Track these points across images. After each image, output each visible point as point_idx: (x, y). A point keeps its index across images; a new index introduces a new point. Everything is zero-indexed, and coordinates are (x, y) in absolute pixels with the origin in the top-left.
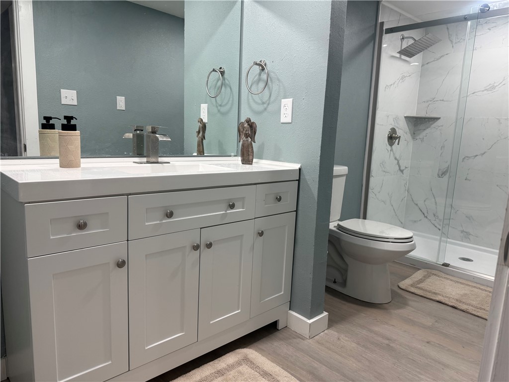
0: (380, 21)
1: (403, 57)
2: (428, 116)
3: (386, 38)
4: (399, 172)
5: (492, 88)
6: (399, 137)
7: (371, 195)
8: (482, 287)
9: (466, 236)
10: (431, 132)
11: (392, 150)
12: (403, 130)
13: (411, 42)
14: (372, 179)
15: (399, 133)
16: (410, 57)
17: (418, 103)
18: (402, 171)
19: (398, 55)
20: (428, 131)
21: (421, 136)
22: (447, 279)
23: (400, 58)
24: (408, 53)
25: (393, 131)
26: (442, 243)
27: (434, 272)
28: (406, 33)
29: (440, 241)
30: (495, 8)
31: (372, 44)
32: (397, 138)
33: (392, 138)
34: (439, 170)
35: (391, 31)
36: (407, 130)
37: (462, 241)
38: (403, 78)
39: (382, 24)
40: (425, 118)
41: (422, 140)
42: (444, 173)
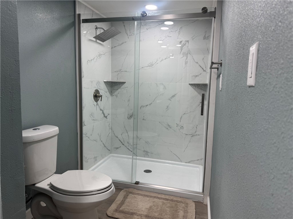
0: (77, 13)
1: (98, 41)
2: (118, 81)
3: (83, 26)
5: (151, 65)
6: (101, 96)
9: (146, 154)
10: (121, 91)
11: (97, 104)
12: (104, 91)
13: (102, 31)
15: (101, 93)
16: (103, 42)
17: (112, 73)
18: (106, 117)
19: (94, 39)
20: (119, 90)
21: (116, 93)
23: (96, 42)
24: (101, 38)
25: (97, 91)
28: (98, 24)
31: (73, 29)
33: (97, 96)
34: (128, 114)
35: (86, 21)
36: (107, 90)
37: (145, 157)
38: (100, 55)
39: (79, 15)
40: (117, 82)
41: (117, 96)
42: (131, 117)
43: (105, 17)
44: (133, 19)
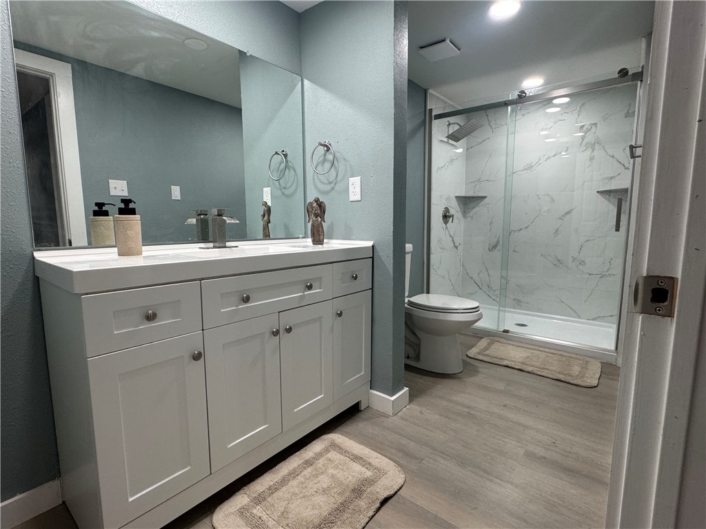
0: (428, 108)
1: (451, 141)
2: (475, 195)
3: (435, 123)
4: (454, 248)
5: (530, 167)
6: (453, 216)
7: (432, 271)
8: (541, 349)
9: (518, 304)
10: (480, 209)
11: (446, 228)
12: (455, 209)
13: (457, 127)
14: (432, 256)
15: (452, 212)
16: (457, 142)
17: (466, 184)
18: (456, 247)
19: (446, 140)
20: (476, 209)
21: (471, 214)
22: (509, 344)
23: (448, 143)
24: (455, 137)
25: (447, 210)
26: (501, 313)
27: (496, 339)
28: (452, 119)
29: (499, 310)
30: (531, 94)
31: (422, 129)
32: (450, 217)
33: (446, 217)
34: (489, 244)
35: (439, 116)
36: (458, 209)
37: (515, 308)
38: (452, 160)
39: (431, 110)
40: (473, 197)
41: (472, 217)
42: (495, 247)
43: (461, 108)
44: (506, 104)
